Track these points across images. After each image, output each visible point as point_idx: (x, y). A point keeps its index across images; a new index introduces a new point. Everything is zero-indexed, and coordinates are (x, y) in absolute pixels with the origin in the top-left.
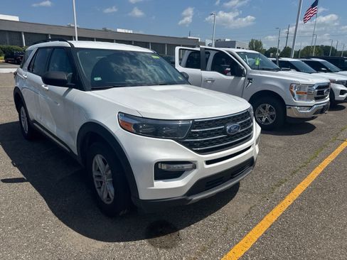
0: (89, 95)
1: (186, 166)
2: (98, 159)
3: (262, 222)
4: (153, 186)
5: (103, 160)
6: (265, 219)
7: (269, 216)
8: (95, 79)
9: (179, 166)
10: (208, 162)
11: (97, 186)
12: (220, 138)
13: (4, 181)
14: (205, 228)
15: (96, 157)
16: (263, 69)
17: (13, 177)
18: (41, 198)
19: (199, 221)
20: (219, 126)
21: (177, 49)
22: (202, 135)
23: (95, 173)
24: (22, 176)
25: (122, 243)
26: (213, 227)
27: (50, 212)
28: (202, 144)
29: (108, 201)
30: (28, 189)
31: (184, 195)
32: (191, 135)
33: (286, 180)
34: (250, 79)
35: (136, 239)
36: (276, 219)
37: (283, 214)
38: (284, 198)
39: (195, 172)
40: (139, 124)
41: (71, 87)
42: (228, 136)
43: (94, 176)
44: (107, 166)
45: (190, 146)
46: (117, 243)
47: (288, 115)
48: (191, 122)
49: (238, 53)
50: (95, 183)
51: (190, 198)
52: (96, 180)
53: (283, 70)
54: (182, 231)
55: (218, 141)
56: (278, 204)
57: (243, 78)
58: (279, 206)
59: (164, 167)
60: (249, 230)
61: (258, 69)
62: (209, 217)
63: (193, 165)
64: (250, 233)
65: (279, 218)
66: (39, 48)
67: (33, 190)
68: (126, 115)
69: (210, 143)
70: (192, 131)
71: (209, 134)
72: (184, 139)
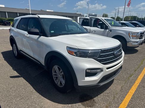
0: (50, 39)
1: (98, 71)
2: (56, 67)
3: (129, 93)
4: (84, 79)
5: (58, 68)
6: (129, 92)
7: (131, 91)
8: (51, 32)
9: (95, 70)
10: (108, 68)
11: (54, 79)
12: (112, 57)
13: (11, 77)
14: (104, 97)
15: (54, 67)
16: (116, 26)
17: (14, 75)
18: (29, 85)
19: (101, 94)
20: (111, 52)
21: (78, 18)
22: (104, 56)
23: (53, 73)
24: (18, 75)
25: (70, 105)
26: (108, 96)
27: (34, 91)
28: (105, 60)
29: (60, 86)
30: (22, 80)
31: (97, 83)
32: (100, 56)
33: (133, 74)
34: (111, 31)
35: (75, 103)
36: (134, 92)
37: (137, 89)
38: (134, 82)
39: (102, 73)
40: (77, 52)
41: (40, 36)
42: (115, 56)
43: (53, 75)
44: (61, 70)
45: (100, 61)
46: (67, 105)
47: (128, 46)
48: (100, 50)
49: (105, 19)
50: (54, 78)
51: (100, 84)
52: (54, 76)
53: (123, 26)
55: (111, 59)
56: (133, 85)
57: (108, 30)
58: (134, 86)
59: (89, 71)
60: (124, 97)
61: (114, 26)
62: (105, 92)
63: (101, 70)
64: (125, 99)
65: (136, 91)
66: (22, 18)
67: (25, 81)
68: (70, 48)
69: (108, 59)
70: (101, 54)
71: (108, 55)
72: (97, 58)
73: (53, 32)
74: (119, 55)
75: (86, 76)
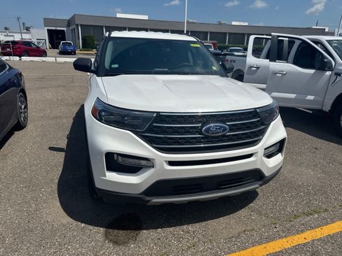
1: (144, 162)
4: (105, 176)
7: (257, 248)
8: (113, 66)
17: (59, 146)
20: (194, 123)
21: (252, 38)
24: (65, 147)
26: (179, 239)
28: (165, 141)
31: (141, 194)
33: (326, 210)
34: (338, 75)
37: (281, 251)
42: (206, 137)
45: (150, 141)
46: (80, 223)
48: (155, 115)
51: (148, 198)
54: (145, 231)
55: (188, 141)
57: (328, 73)
68: (100, 101)
69: (176, 141)
70: (155, 124)
71: (187, 131)
72: (144, 132)
73: (116, 66)
74: (227, 136)
75: (110, 169)
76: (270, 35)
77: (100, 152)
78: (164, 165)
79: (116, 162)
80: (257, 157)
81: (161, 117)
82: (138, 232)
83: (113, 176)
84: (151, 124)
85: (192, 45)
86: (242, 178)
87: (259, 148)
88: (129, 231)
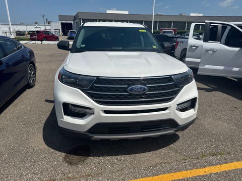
1: (88, 111)
3: (155, 177)
4: (63, 118)
6: (160, 176)
7: (166, 176)
9: (83, 109)
26: (113, 164)
37: (183, 179)
38: (204, 167)
39: (92, 116)
42: (131, 95)
45: (92, 96)
46: (51, 149)
48: (95, 78)
51: (91, 135)
54: (91, 158)
55: (117, 97)
60: (136, 178)
63: (92, 111)
69: (109, 97)
70: (95, 85)
71: (117, 90)
72: (87, 90)
73: (84, 46)
74: (147, 94)
75: (66, 114)
76: (205, 22)
77: (59, 103)
78: (100, 112)
79: (70, 110)
80: (171, 110)
81: (99, 80)
82: (86, 157)
83: (68, 119)
84: (93, 85)
85: (140, 31)
86: (161, 125)
87: (173, 104)
88: (81, 157)
